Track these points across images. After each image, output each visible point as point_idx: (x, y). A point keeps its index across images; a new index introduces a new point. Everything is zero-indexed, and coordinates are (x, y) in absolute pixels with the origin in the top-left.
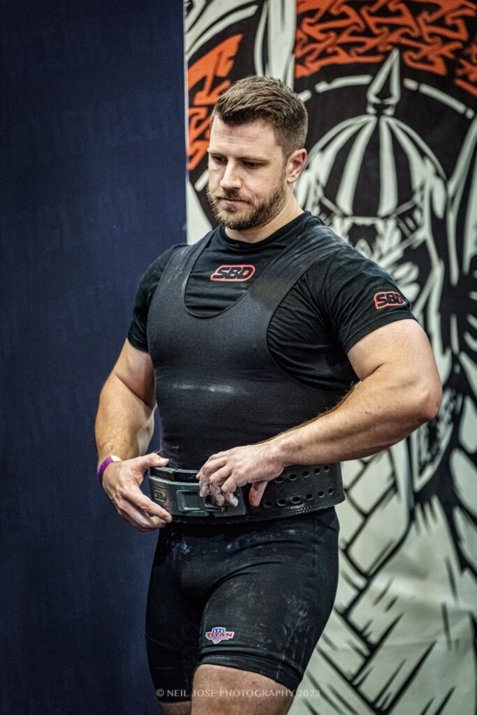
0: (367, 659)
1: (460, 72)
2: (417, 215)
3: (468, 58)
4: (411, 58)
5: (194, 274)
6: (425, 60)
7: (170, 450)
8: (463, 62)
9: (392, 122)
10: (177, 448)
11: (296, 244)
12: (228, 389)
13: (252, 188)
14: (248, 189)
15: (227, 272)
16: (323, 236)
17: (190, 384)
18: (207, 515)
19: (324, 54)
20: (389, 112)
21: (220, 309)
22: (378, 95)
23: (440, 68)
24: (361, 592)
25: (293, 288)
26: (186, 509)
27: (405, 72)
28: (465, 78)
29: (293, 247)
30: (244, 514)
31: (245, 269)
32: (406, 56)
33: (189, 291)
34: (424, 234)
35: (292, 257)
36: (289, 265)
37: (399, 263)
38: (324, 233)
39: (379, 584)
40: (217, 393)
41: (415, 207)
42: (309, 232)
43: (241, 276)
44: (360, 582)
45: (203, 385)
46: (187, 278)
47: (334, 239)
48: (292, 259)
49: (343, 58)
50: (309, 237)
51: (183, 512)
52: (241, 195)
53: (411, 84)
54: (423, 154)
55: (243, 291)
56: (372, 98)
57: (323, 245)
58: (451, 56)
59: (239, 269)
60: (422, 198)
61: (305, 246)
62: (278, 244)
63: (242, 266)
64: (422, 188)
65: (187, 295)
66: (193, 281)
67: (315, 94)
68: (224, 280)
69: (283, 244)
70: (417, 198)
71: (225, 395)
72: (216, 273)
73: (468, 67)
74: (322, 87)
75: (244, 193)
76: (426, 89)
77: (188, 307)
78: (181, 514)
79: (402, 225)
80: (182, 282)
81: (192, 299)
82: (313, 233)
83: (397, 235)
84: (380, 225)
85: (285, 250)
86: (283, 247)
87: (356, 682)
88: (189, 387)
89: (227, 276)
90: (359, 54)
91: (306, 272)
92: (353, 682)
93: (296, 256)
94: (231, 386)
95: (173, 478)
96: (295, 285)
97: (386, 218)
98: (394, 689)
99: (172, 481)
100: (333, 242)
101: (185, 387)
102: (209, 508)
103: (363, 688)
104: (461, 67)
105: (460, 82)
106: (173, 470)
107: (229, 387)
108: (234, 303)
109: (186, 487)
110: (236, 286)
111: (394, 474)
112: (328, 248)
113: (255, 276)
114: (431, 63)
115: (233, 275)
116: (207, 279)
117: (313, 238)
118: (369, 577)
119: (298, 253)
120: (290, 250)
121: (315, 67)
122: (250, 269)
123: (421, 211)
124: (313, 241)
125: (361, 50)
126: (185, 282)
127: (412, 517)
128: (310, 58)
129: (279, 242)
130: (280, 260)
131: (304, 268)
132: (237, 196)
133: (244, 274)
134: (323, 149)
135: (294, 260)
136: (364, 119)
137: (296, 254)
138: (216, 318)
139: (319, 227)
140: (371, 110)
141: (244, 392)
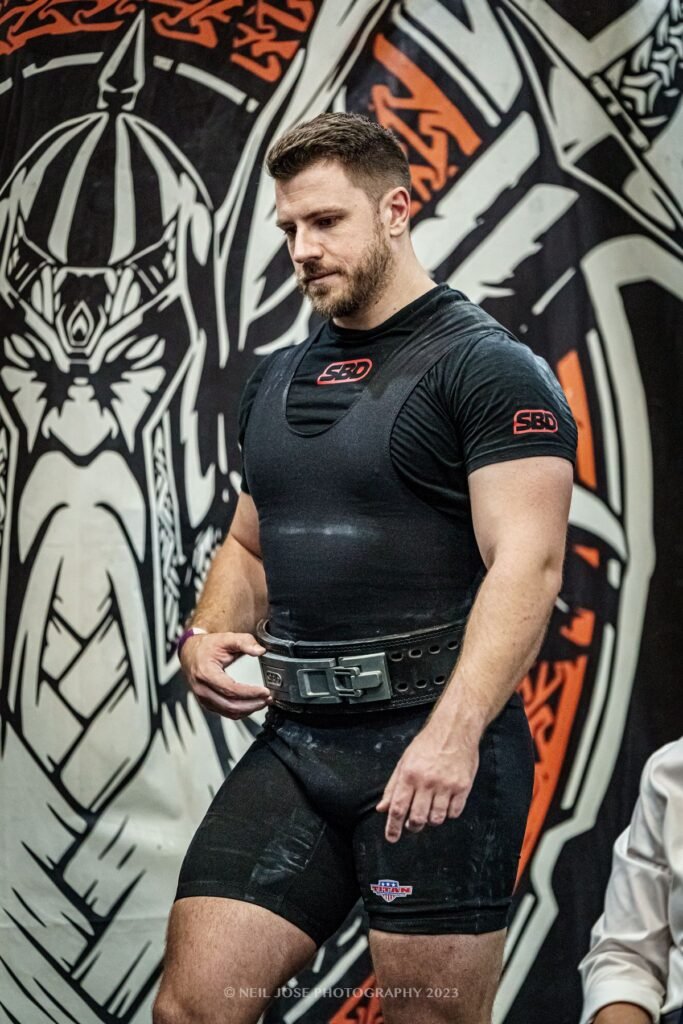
0: (92, 941)
1: (237, 43)
2: (167, 261)
3: (251, 21)
4: (163, 22)
5: (298, 379)
6: (184, 26)
7: (278, 617)
8: (241, 26)
9: (132, 120)
10: (287, 613)
11: (426, 328)
12: (349, 530)
13: (337, 252)
14: (332, 254)
15: (338, 371)
16: (464, 316)
17: (300, 527)
18: (338, 701)
19: (33, 22)
20: (129, 106)
21: (329, 422)
22: (110, 81)
23: (208, 38)
24: (80, 838)
25: (418, 386)
26: (310, 694)
27: (156, 44)
28: (246, 51)
29: (420, 333)
30: (390, 697)
31: (360, 365)
32: (156, 20)
33: (292, 402)
34: (178, 289)
35: (420, 344)
36: (414, 355)
37: (139, 333)
38: (464, 312)
39: (106, 826)
40: (334, 537)
41: (165, 248)
42: (445, 311)
43: (354, 375)
44: (79, 824)
45: (315, 527)
46: (289, 385)
47: (478, 319)
48: (419, 348)
49: (62, 27)
50: (443, 318)
51: (305, 699)
52: (325, 265)
53: (163, 63)
54: (178, 169)
55: (357, 394)
56: (104, 86)
57: (463, 327)
58: (226, 19)
59: (352, 366)
60: (175, 234)
61: (437, 330)
62: (401, 329)
63: (356, 362)
64: (176, 218)
65: (289, 406)
66: (296, 388)
67: (19, 81)
68: (333, 382)
69: (408, 329)
70: (168, 235)
71: (344, 537)
72: (324, 375)
73: (252, 35)
74: (30, 71)
75: (328, 261)
76: (185, 70)
77: (291, 423)
78: (304, 702)
79: (142, 274)
80: (282, 392)
81: (295, 411)
82: (449, 312)
83: (135, 291)
84: (110, 277)
85: (411, 337)
86: (409, 333)
87: (76, 976)
88: (298, 530)
89: (338, 377)
90: (84, 20)
91: (436, 364)
92: (72, 976)
93: (426, 344)
94: (352, 525)
95: (291, 653)
96: (421, 381)
97: (120, 265)
98: (134, 986)
99: (290, 657)
100: (477, 322)
101: (293, 531)
102: (341, 692)
103: (85, 985)
104: (242, 35)
105: (236, 58)
106: (291, 642)
107: (350, 528)
108: (345, 412)
109: (310, 665)
110: (348, 388)
111: (127, 657)
112: (469, 331)
113: (372, 373)
114: (196, 30)
115: (344, 375)
116: (314, 383)
117: (450, 318)
118: (91, 816)
119: (428, 339)
120: (418, 336)
121: (19, 42)
122: (366, 365)
123: (174, 254)
124: (449, 322)
125: (88, 14)
126: (286, 391)
127: (156, 723)
128: (14, 28)
129: (404, 326)
130: (405, 350)
131: (434, 358)
132: (320, 267)
133: (359, 372)
134: (29, 165)
135: (422, 349)
136: (93, 117)
137: (425, 341)
138: (324, 435)
139: (458, 303)
140: (102, 104)
141: (370, 533)
